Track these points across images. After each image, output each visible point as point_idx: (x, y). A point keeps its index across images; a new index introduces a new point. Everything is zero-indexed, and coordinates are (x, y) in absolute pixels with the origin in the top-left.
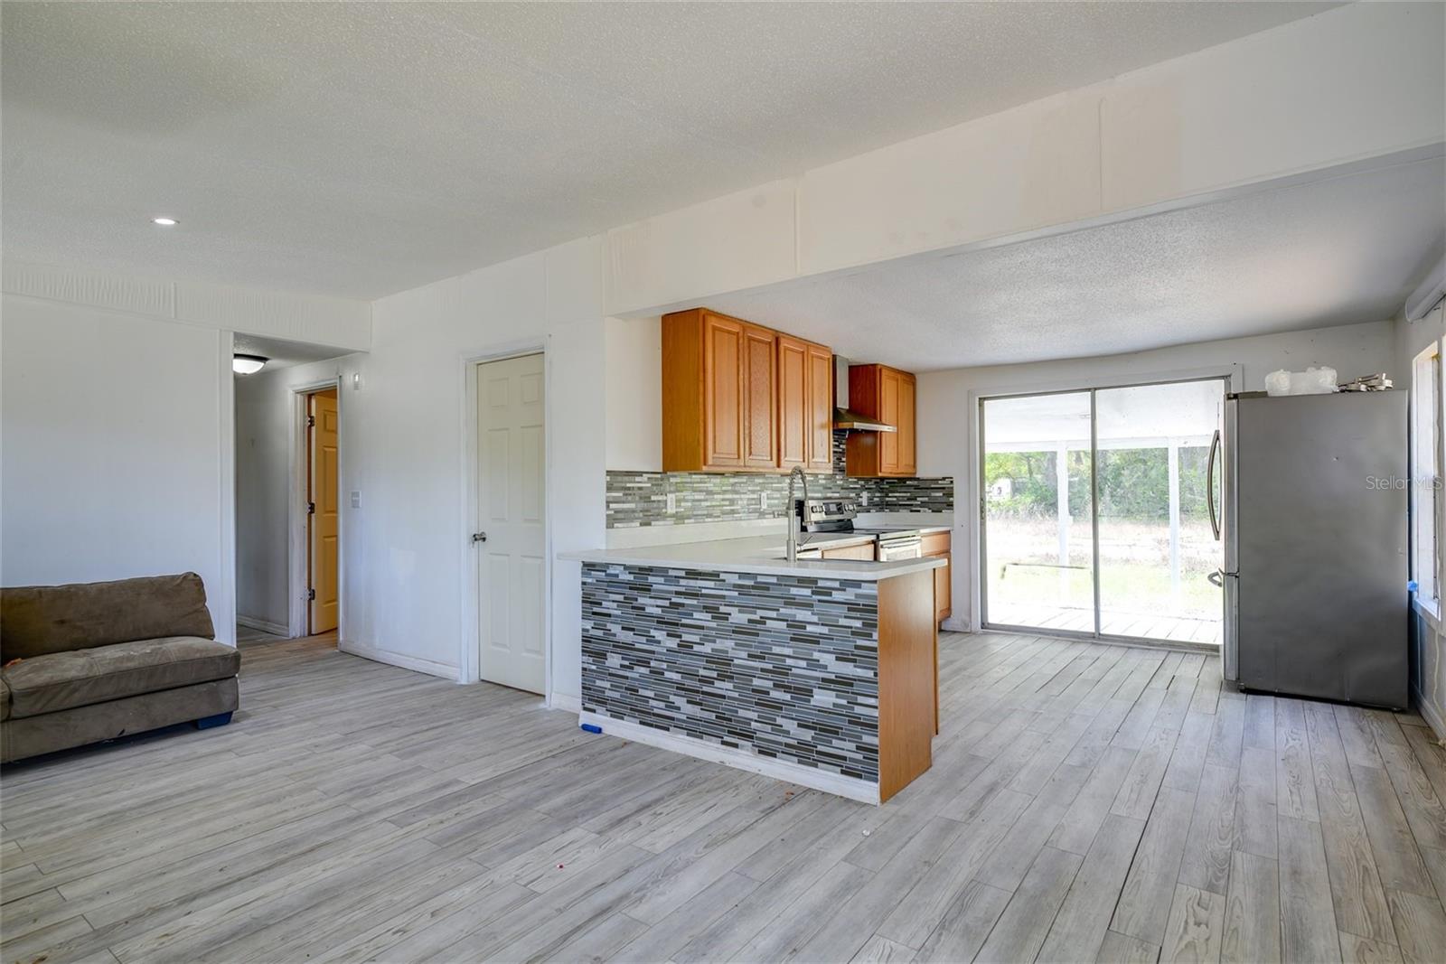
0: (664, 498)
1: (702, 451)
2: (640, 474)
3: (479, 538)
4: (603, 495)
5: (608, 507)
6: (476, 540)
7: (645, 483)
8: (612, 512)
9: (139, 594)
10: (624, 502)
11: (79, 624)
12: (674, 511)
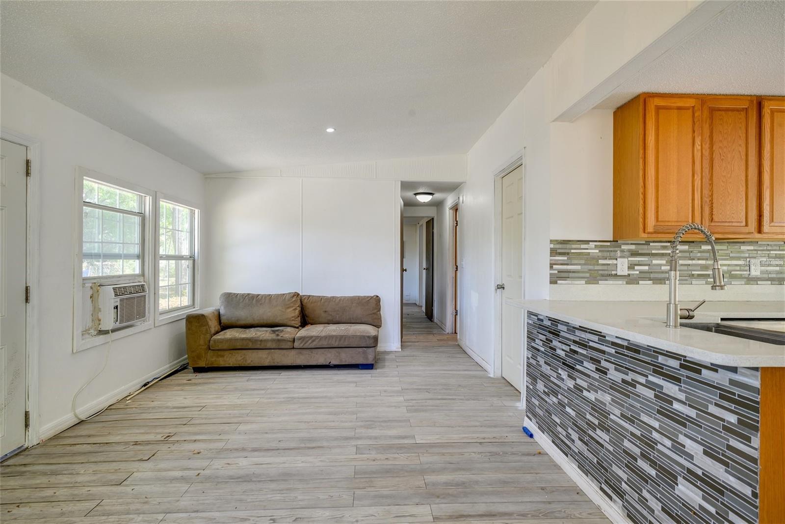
0: (615, 262)
1: (641, 220)
2: (587, 242)
3: (501, 287)
4: (546, 259)
5: (551, 267)
6: (498, 288)
7: (591, 249)
8: (556, 272)
9: (353, 303)
10: (567, 264)
11: (330, 313)
12: (626, 273)
